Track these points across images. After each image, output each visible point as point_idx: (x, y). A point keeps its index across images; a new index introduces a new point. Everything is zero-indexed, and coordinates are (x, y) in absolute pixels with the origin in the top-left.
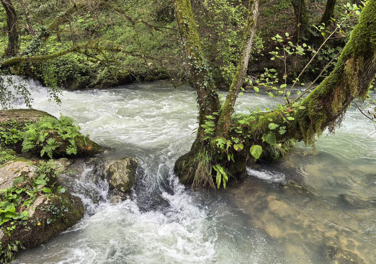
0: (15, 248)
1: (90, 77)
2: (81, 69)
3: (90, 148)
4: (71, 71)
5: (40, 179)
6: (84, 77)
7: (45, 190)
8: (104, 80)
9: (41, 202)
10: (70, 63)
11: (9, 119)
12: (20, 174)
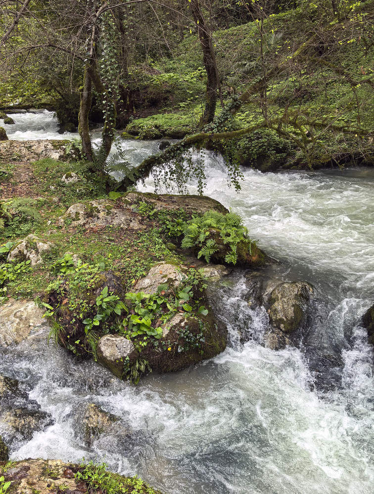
0: (143, 368)
1: (288, 155)
2: (277, 144)
3: (254, 259)
4: (264, 147)
5: (184, 292)
6: (279, 155)
7: (185, 306)
8: (304, 160)
9: (177, 321)
10: (266, 136)
11: (177, 207)
12: (166, 281)
